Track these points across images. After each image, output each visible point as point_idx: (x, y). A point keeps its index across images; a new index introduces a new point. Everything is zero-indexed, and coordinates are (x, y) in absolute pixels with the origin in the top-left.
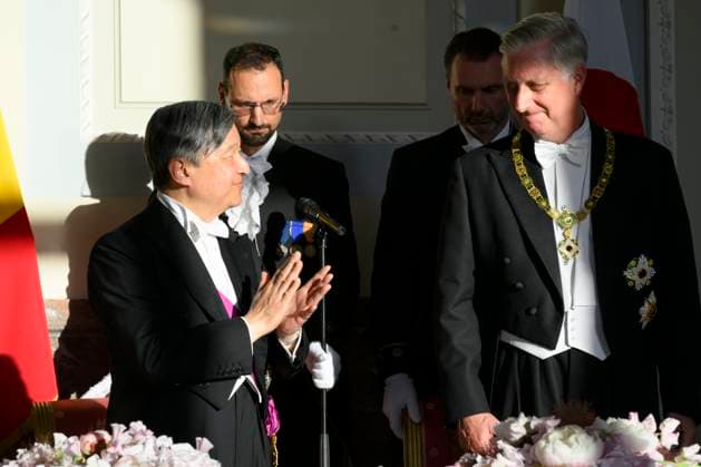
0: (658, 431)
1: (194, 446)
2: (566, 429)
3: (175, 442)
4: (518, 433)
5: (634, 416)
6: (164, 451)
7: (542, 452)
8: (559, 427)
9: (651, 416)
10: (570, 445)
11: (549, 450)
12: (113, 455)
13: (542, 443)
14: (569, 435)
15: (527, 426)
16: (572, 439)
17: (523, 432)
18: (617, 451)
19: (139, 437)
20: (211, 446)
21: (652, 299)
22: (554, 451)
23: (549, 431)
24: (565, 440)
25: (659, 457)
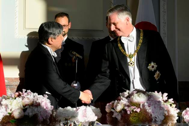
0: (162, 96)
1: (43, 96)
2: (139, 93)
3: (38, 95)
4: (126, 95)
5: (156, 92)
6: (36, 96)
7: (132, 99)
8: (137, 93)
9: (160, 92)
10: (140, 97)
11: (134, 98)
12: (23, 97)
13: (133, 97)
14: (140, 94)
15: (129, 93)
16: (140, 95)
17: (128, 95)
18: (152, 99)
19: (29, 94)
20: (48, 97)
21: (158, 72)
22: (135, 98)
23: (134, 94)
24: (138, 96)
25: (163, 102)
